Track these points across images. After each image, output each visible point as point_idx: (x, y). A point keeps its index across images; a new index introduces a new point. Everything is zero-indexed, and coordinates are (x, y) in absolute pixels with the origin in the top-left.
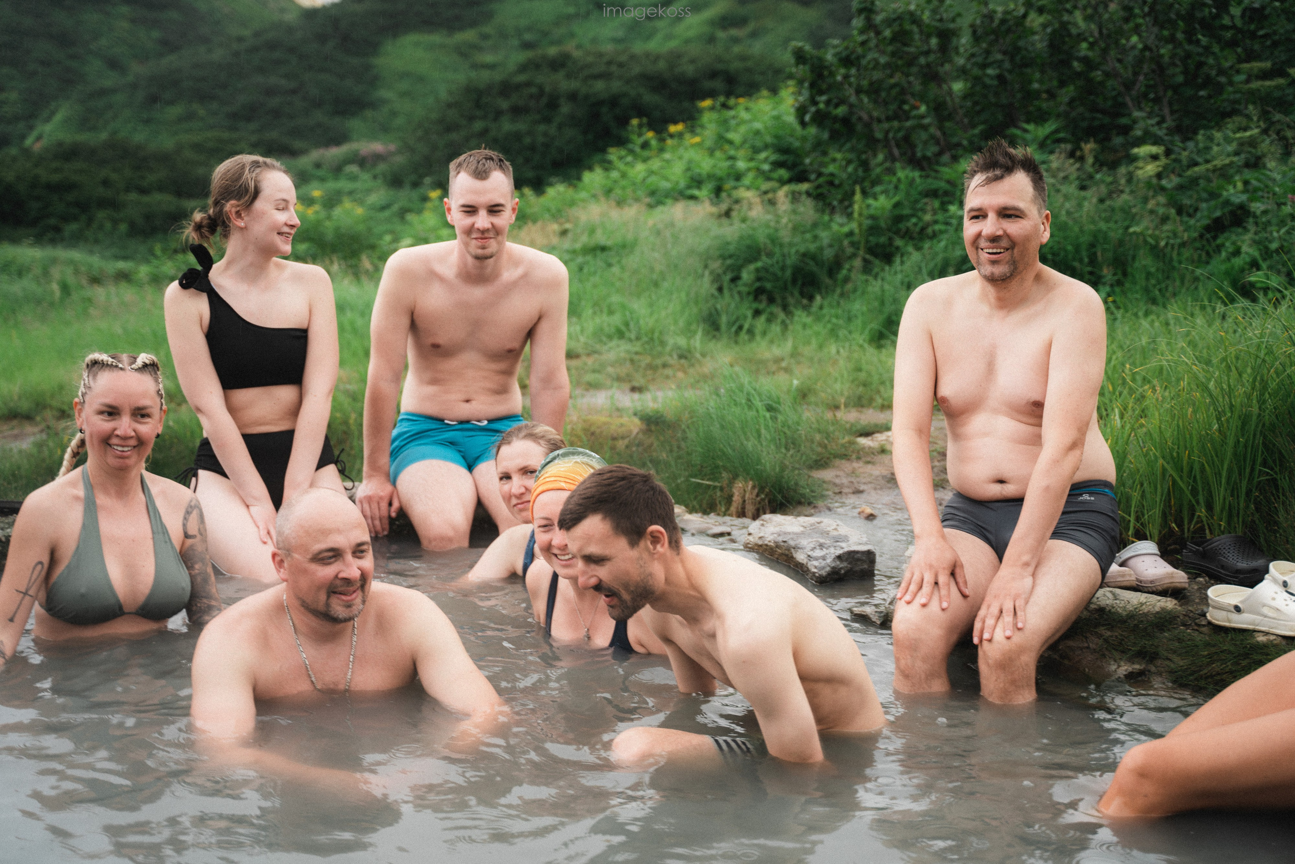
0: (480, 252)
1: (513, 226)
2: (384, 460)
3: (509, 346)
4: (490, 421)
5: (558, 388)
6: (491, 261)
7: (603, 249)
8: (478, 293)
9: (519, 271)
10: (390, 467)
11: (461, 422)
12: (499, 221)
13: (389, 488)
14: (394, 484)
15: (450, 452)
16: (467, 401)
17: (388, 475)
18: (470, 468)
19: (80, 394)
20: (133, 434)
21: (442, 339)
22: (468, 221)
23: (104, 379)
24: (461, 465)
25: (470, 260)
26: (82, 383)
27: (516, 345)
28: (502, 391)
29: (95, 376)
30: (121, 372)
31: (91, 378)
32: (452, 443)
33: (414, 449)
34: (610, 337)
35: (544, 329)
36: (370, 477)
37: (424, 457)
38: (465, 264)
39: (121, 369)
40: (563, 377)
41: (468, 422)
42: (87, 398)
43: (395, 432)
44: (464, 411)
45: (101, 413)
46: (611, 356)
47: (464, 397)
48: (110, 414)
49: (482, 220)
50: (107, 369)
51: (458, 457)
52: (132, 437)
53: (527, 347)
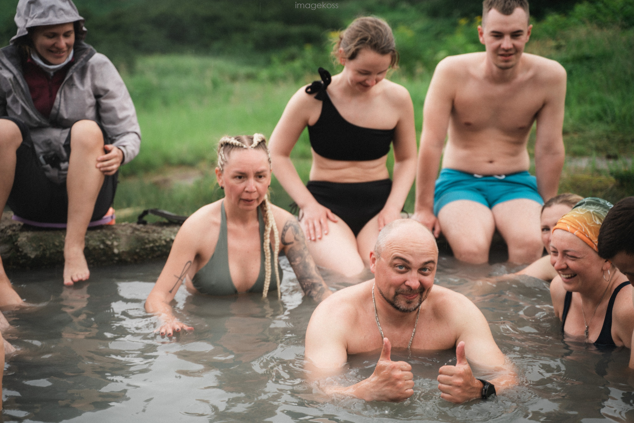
0: (503, 64)
1: (527, 44)
2: (430, 199)
3: (521, 124)
4: (507, 175)
5: (556, 153)
6: (510, 70)
7: (588, 58)
8: (500, 89)
9: (530, 74)
10: (434, 204)
11: (486, 176)
12: (517, 43)
13: (432, 219)
14: (436, 215)
15: (477, 195)
16: (491, 162)
17: (432, 210)
18: (491, 205)
19: (219, 164)
20: (255, 189)
21: (472, 119)
22: (497, 43)
23: (235, 155)
24: (484, 204)
25: (495, 68)
26: (220, 157)
27: (525, 124)
28: (515, 154)
29: (229, 154)
30: (245, 151)
31: (226, 155)
32: (479, 190)
33: (452, 193)
34: (592, 120)
35: (547, 113)
36: (420, 210)
37: (458, 198)
38: (492, 71)
39: (246, 149)
40: (561, 146)
41: (491, 176)
42: (225, 168)
43: (438, 182)
44: (489, 168)
45: (235, 177)
46: (593, 133)
47: (487, 159)
48: (240, 177)
49: (507, 43)
50: (236, 149)
51: (483, 199)
52: (255, 192)
53: (534, 125)
